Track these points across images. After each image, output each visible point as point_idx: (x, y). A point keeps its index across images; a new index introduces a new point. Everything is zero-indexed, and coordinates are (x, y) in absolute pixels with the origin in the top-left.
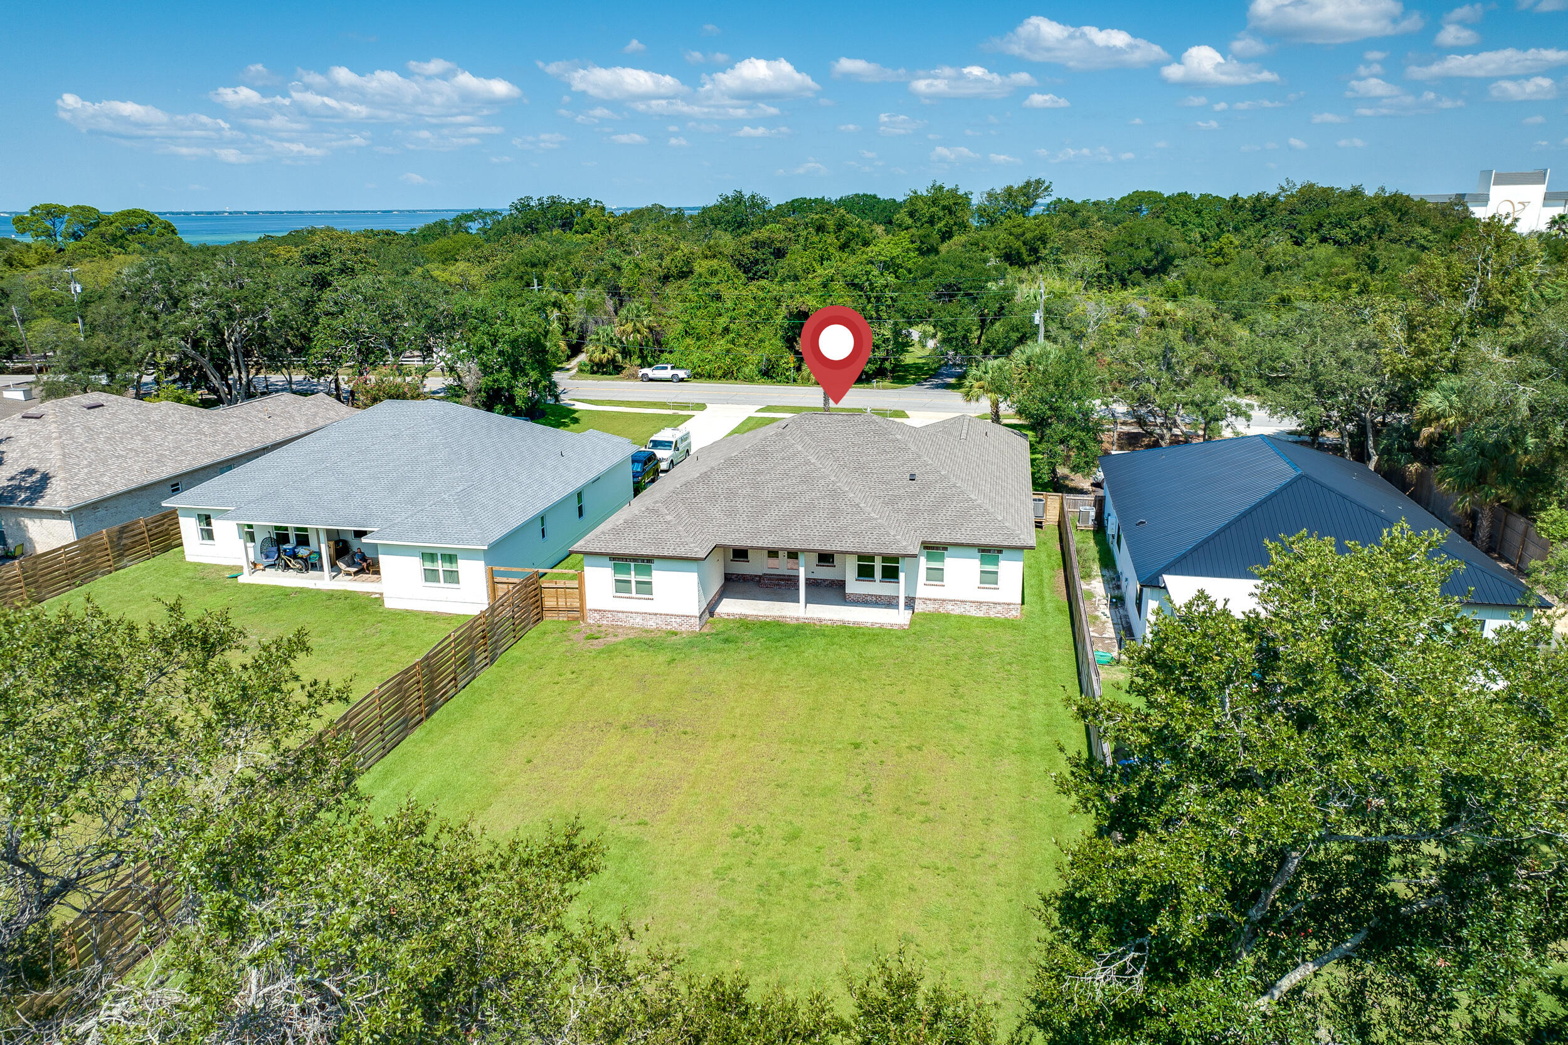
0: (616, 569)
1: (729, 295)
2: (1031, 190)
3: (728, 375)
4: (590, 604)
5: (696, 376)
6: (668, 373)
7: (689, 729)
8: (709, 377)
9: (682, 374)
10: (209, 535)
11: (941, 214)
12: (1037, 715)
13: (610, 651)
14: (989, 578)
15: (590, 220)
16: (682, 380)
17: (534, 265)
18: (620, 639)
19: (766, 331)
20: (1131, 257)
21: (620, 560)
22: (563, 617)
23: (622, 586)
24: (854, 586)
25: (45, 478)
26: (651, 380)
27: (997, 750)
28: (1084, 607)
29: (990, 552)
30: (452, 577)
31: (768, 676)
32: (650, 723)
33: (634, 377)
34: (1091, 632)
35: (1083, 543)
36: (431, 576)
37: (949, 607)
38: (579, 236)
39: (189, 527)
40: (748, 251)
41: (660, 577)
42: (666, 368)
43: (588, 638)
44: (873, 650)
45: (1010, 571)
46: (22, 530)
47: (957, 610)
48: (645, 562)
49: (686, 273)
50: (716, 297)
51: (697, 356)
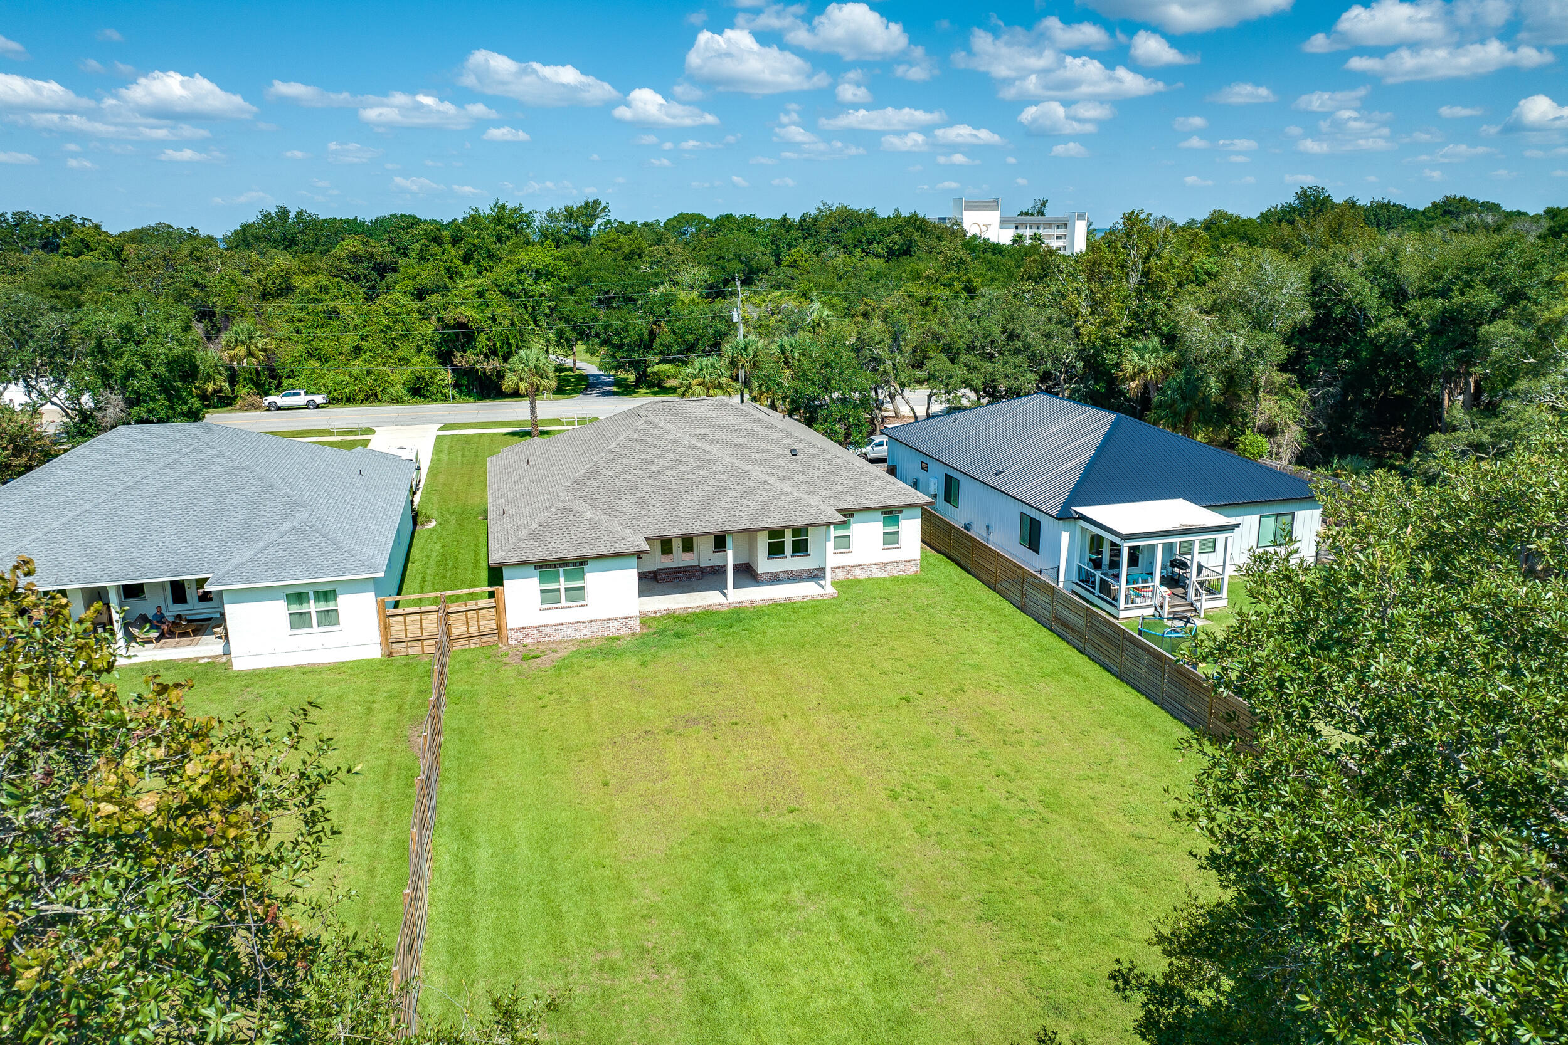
0: (543, 579)
1: (347, 309)
2: (591, 210)
3: (371, 398)
4: (513, 619)
5: (333, 401)
6: (302, 399)
7: (735, 719)
8: (348, 400)
9: (319, 399)
11: (508, 232)
12: (1024, 645)
13: (562, 667)
14: (892, 539)
15: (83, 241)
16: (318, 407)
18: (563, 653)
19: (406, 349)
20: (724, 269)
21: (546, 567)
22: (475, 644)
23: (549, 597)
24: (764, 565)
26: (279, 408)
27: (1025, 678)
29: (892, 513)
30: (329, 618)
31: (756, 658)
32: (690, 722)
33: (256, 407)
36: (299, 621)
37: (857, 572)
38: (72, 258)
41: (595, 580)
42: (298, 394)
43: (524, 659)
44: (821, 626)
45: (910, 528)
47: (863, 575)
48: (576, 565)
49: (285, 290)
50: (333, 314)
51: (329, 379)
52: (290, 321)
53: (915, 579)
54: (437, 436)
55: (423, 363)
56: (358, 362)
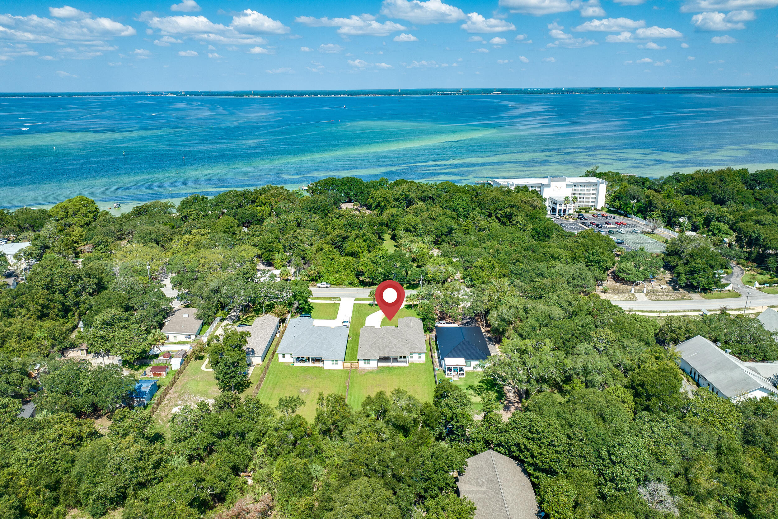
1: (336, 258)
3: (340, 284)
4: (360, 366)
5: (332, 285)
6: (325, 286)
8: (335, 285)
9: (329, 286)
10: (284, 357)
12: (429, 379)
13: (365, 374)
17: (270, 243)
18: (366, 372)
19: (349, 271)
21: (365, 360)
22: (354, 369)
23: (365, 363)
24: (399, 359)
25: (253, 350)
26: (321, 287)
27: (424, 385)
28: (434, 359)
29: (420, 353)
30: (336, 364)
33: (315, 286)
34: (435, 364)
35: (433, 345)
36: (333, 364)
37: (414, 362)
38: (259, 208)
39: (280, 356)
40: (336, 239)
41: (371, 362)
42: (324, 283)
43: (361, 372)
44: (404, 371)
45: (423, 356)
46: (250, 359)
47: (416, 363)
48: (369, 360)
49: (321, 250)
50: (332, 259)
51: (331, 279)
52: (322, 259)
53: (423, 364)
54: (354, 304)
55: (352, 277)
56: (338, 275)
